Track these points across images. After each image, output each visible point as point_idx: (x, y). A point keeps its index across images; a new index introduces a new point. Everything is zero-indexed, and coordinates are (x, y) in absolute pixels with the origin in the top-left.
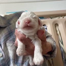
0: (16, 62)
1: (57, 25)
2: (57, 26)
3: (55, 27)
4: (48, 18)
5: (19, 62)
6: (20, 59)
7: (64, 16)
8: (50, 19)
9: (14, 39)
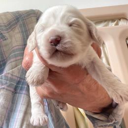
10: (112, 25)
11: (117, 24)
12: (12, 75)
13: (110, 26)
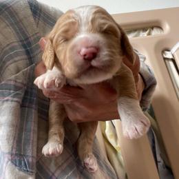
7: (152, 28)
10: (144, 35)
11: (149, 34)
12: (16, 82)
13: (141, 36)
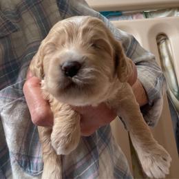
0: (23, 160)
1: (163, 38)
2: (165, 39)
3: (158, 44)
4: (135, 14)
5: (35, 161)
6: (37, 152)
8: (142, 19)
9: (18, 88)
